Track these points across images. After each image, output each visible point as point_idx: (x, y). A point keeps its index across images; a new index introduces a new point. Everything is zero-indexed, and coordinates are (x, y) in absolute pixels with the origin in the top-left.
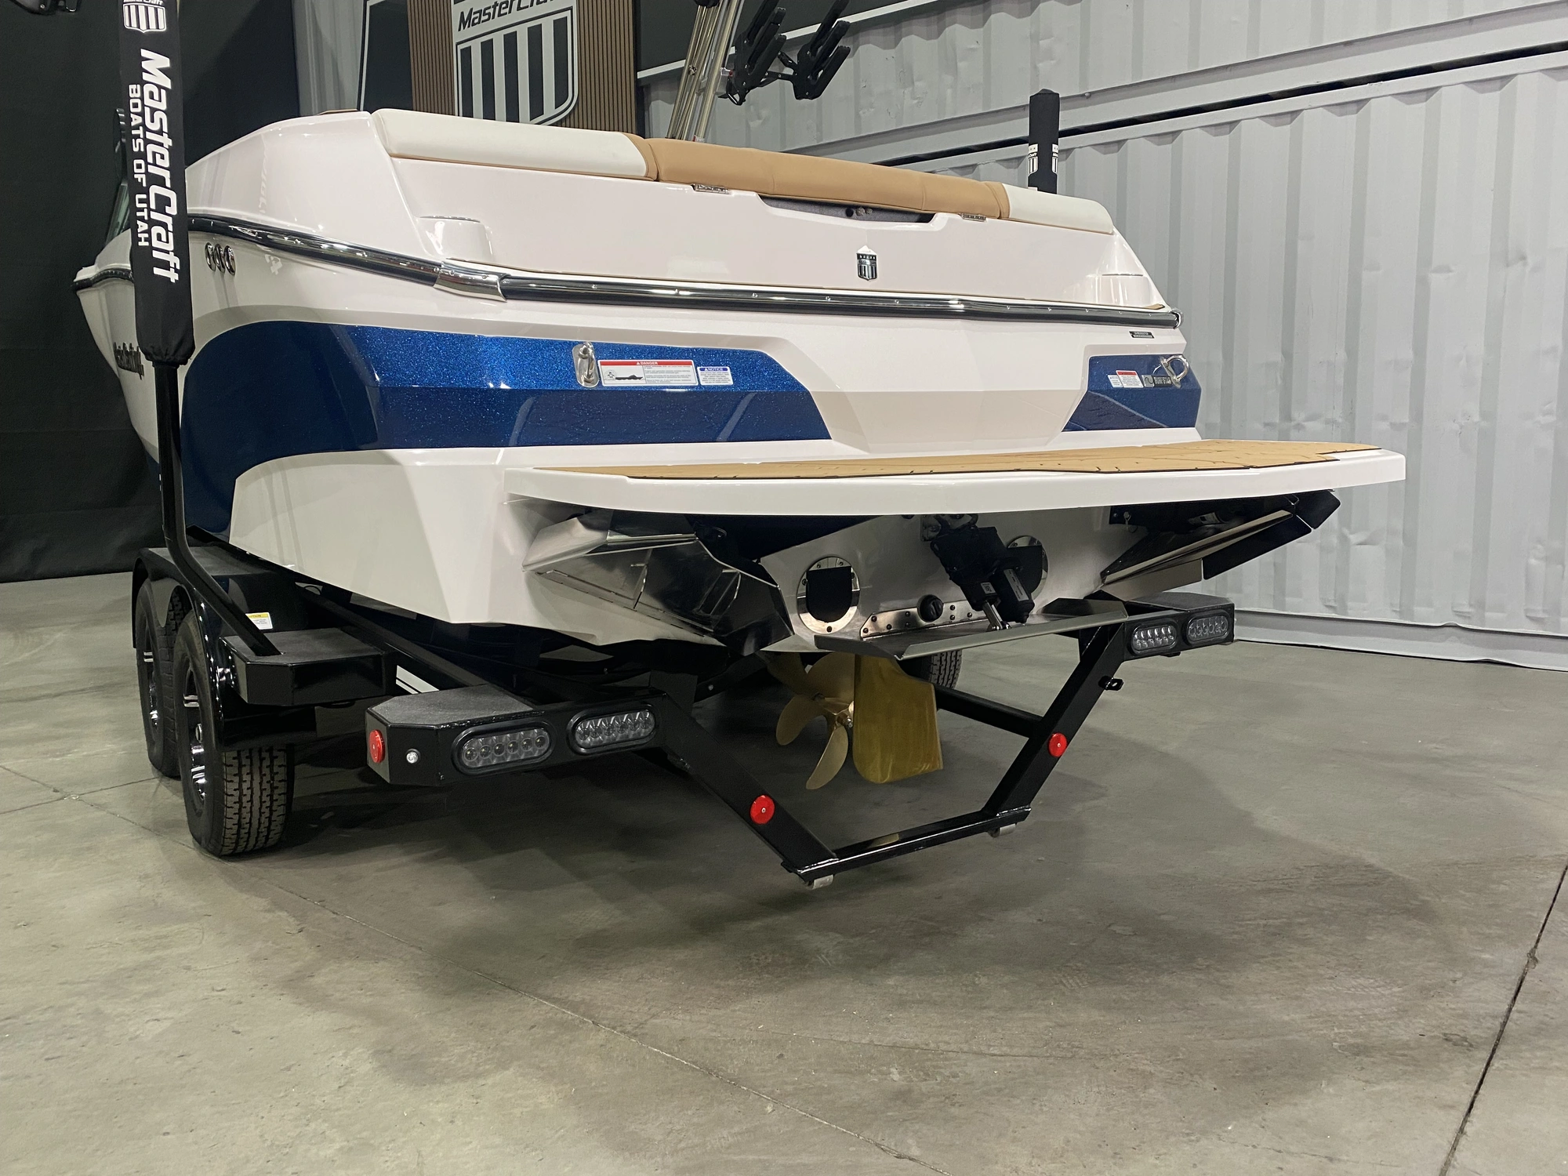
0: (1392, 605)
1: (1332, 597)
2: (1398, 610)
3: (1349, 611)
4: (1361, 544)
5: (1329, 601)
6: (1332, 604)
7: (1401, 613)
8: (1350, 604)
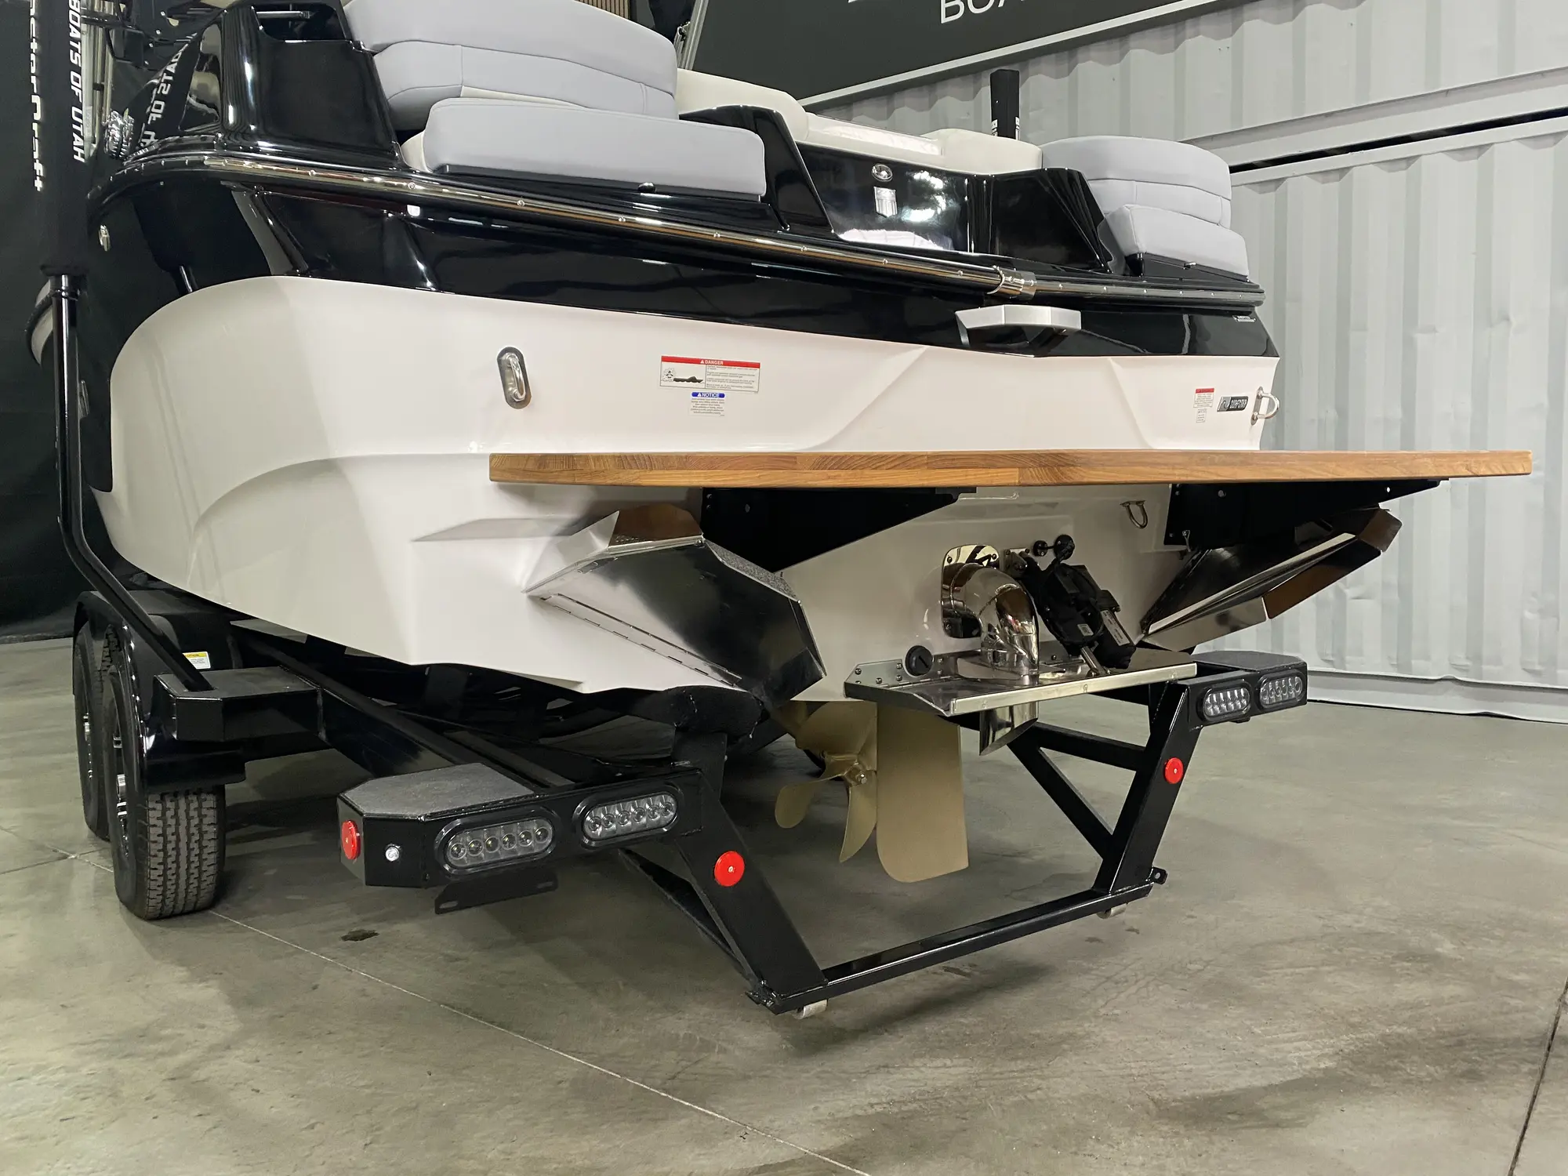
0: (1389, 658)
1: (1329, 652)
2: (1395, 663)
3: (1347, 666)
4: (1358, 598)
5: (1327, 655)
6: (1331, 659)
7: (1398, 667)
8: (1348, 658)
